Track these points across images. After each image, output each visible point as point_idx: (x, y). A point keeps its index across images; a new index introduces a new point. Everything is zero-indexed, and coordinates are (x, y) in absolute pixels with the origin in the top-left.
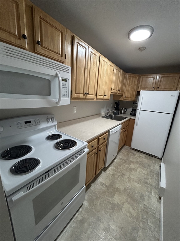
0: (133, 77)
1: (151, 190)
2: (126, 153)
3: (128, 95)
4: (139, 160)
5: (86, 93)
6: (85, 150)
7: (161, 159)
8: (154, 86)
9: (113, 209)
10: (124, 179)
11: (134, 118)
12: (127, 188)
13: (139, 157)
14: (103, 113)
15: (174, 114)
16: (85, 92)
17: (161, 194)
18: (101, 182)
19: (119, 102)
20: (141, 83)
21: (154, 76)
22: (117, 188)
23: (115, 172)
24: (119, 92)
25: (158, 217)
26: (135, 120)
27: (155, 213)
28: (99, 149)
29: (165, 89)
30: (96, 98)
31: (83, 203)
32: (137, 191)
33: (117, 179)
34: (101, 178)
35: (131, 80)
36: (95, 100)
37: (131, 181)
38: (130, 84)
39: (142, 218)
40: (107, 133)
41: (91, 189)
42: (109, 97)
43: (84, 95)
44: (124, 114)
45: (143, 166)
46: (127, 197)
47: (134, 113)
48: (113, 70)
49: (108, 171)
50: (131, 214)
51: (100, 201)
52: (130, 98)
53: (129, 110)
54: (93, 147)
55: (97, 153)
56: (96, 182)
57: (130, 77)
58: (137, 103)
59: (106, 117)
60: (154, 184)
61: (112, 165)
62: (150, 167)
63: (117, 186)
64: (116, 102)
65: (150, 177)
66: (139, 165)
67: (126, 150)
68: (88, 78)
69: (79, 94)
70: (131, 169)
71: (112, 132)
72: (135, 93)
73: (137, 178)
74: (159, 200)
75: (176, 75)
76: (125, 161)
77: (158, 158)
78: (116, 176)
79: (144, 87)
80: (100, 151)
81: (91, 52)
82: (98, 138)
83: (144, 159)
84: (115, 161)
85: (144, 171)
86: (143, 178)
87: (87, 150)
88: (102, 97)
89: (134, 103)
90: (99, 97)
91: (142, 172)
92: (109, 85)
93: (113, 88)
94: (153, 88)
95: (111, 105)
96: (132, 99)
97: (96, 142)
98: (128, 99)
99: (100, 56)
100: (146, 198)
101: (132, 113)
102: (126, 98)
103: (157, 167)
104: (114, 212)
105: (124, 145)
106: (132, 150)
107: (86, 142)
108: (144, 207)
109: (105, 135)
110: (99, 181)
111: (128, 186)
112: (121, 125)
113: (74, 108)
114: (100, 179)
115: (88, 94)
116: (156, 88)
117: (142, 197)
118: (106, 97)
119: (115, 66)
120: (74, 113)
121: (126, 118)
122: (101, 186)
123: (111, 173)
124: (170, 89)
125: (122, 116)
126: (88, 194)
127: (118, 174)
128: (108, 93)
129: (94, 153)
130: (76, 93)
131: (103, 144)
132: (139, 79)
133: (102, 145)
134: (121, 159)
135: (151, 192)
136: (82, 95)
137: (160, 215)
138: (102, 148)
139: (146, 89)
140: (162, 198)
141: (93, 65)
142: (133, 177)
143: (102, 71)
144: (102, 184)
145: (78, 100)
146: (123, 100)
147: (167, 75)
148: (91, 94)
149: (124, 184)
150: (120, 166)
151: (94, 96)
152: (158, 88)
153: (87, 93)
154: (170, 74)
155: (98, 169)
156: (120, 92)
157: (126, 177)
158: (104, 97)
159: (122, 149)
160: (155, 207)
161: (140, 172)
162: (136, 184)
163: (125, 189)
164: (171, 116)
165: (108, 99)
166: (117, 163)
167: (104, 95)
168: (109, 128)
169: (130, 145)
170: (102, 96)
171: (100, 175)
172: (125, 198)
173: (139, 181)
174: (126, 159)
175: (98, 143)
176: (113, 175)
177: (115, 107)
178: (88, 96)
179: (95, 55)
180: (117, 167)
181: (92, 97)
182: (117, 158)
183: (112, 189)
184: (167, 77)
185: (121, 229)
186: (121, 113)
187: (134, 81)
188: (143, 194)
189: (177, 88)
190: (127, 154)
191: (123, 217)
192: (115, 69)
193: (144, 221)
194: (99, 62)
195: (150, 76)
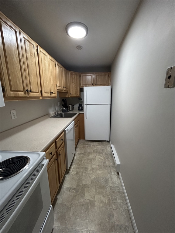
0: (74, 74)
1: (111, 170)
2: (82, 147)
3: (73, 92)
4: (94, 149)
5: (27, 91)
6: (43, 163)
7: (109, 142)
8: (93, 83)
9: (87, 209)
10: (88, 172)
11: (82, 112)
12: (93, 179)
13: (94, 145)
14: (52, 113)
15: (111, 104)
16: (26, 89)
17: (118, 170)
18: (67, 188)
19: (65, 99)
20: (82, 80)
21: (91, 74)
22: (85, 184)
23: (78, 170)
24: (64, 89)
25: (122, 191)
26: (84, 114)
27: (119, 189)
28: (58, 154)
29: (101, 85)
30: (42, 96)
31: (53, 227)
32: (101, 178)
33: (82, 175)
34: (66, 183)
35: (73, 77)
36: (41, 98)
37: (94, 171)
38: (73, 81)
39: (112, 200)
40: (63, 133)
41: (58, 203)
42: (56, 94)
43: (25, 93)
44: (72, 110)
45: (99, 153)
46: (95, 188)
47: (81, 108)
48: (54, 65)
49: (71, 172)
50: (104, 203)
51: (72, 210)
52: (76, 94)
53: (77, 106)
54: (51, 154)
55: (57, 159)
56: (62, 190)
57: (72, 74)
58: (82, 99)
59: (56, 116)
60: (111, 164)
61: (73, 163)
62: (104, 151)
63: (84, 182)
64: (62, 100)
65: (107, 160)
66: (96, 153)
67: (82, 144)
68: (27, 72)
69: (18, 91)
70: (91, 160)
71: (67, 130)
72: (79, 89)
73: (98, 166)
74: (118, 176)
75: (106, 74)
76: (84, 154)
77: (107, 141)
78: (80, 173)
79: (85, 84)
80: (60, 155)
81: (24, 37)
82: (55, 141)
83: (98, 146)
84: (75, 158)
85: (101, 156)
86: (102, 163)
87: (46, 162)
88: (49, 95)
89: (79, 99)
90: (44, 95)
91: (100, 158)
92: (54, 82)
93: (58, 85)
94: (93, 84)
95: (59, 103)
96: (78, 96)
97: (54, 147)
98: (74, 96)
99: (37, 46)
100: (110, 180)
101: (80, 108)
102: (72, 95)
103: (109, 149)
104: (89, 212)
105: (79, 139)
106: (87, 142)
107: (42, 151)
108: (111, 189)
109: (61, 135)
110: (64, 188)
111: (93, 178)
112: (74, 121)
113: (12, 111)
114: (66, 185)
115: (31, 91)
116: (94, 84)
117: (107, 181)
118: (53, 95)
119: (56, 62)
120: (13, 119)
121: (75, 114)
122: (68, 193)
123: (75, 173)
124: (104, 85)
125: (71, 112)
126: (56, 212)
127: (82, 170)
128: (54, 90)
129: (54, 161)
130: (11, 91)
131: (61, 146)
132: (80, 76)
133: (60, 148)
134: (80, 154)
135: (111, 173)
136: (23, 93)
137: (122, 188)
138: (61, 151)
139: (87, 86)
140: (120, 173)
141: (31, 55)
142: (95, 167)
143: (43, 66)
144: (69, 190)
145: (17, 100)
146: (69, 97)
147: (100, 74)
148: (34, 91)
149: (90, 177)
150: (81, 161)
151: (38, 94)
152: (96, 84)
153: (29, 90)
154: (102, 73)
155: (61, 175)
156: (66, 89)
157: (89, 169)
158: (50, 95)
159: (78, 144)
160: (118, 183)
161: (98, 159)
162: (99, 172)
163: (92, 182)
164: (109, 106)
165: (56, 97)
166: (77, 160)
167: (51, 93)
168: (64, 127)
169: (84, 138)
170: (48, 93)
171: (64, 180)
172: (94, 190)
173: (100, 168)
174: (84, 152)
175: (56, 147)
176: (77, 173)
177: (63, 105)
178: (31, 94)
179: (31, 43)
180: (79, 163)
181: (36, 95)
182: (76, 154)
183: (80, 189)
184: (101, 75)
185: (100, 225)
186: (70, 110)
187: (76, 78)
188: (106, 177)
189: (108, 84)
190: (84, 147)
191: (98, 211)
192: (56, 65)
193: (114, 201)
194: (38, 53)
195: (88, 74)
